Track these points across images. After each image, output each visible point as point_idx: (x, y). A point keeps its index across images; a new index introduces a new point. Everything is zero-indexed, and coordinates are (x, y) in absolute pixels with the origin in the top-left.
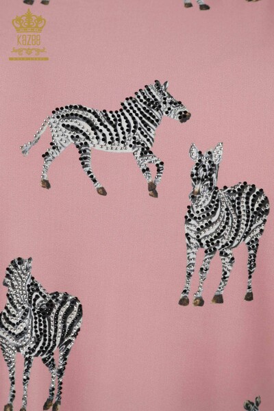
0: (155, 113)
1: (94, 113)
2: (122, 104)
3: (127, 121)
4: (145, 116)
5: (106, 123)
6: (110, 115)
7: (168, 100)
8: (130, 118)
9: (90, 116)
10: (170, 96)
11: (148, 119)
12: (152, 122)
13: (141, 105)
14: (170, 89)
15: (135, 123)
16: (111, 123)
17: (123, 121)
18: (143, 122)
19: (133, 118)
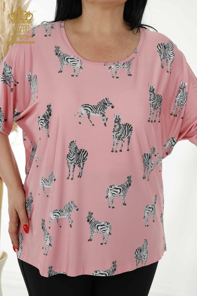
0: (106, 106)
1: (91, 106)
2: (98, 104)
3: (99, 108)
4: (103, 107)
5: (94, 109)
6: (95, 107)
7: (109, 103)
8: (100, 107)
9: (90, 107)
10: (109, 102)
11: (104, 107)
12: (105, 108)
13: (102, 104)
14: (109, 100)
15: (101, 108)
16: (95, 108)
17: (98, 108)
18: (103, 108)
19: (101, 107)
